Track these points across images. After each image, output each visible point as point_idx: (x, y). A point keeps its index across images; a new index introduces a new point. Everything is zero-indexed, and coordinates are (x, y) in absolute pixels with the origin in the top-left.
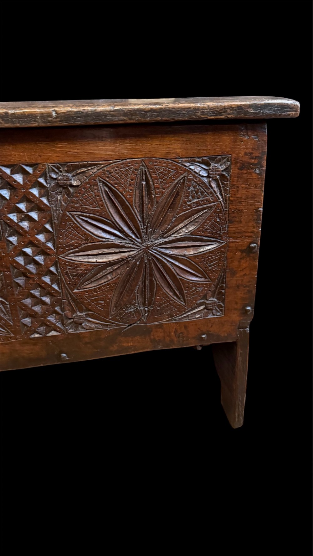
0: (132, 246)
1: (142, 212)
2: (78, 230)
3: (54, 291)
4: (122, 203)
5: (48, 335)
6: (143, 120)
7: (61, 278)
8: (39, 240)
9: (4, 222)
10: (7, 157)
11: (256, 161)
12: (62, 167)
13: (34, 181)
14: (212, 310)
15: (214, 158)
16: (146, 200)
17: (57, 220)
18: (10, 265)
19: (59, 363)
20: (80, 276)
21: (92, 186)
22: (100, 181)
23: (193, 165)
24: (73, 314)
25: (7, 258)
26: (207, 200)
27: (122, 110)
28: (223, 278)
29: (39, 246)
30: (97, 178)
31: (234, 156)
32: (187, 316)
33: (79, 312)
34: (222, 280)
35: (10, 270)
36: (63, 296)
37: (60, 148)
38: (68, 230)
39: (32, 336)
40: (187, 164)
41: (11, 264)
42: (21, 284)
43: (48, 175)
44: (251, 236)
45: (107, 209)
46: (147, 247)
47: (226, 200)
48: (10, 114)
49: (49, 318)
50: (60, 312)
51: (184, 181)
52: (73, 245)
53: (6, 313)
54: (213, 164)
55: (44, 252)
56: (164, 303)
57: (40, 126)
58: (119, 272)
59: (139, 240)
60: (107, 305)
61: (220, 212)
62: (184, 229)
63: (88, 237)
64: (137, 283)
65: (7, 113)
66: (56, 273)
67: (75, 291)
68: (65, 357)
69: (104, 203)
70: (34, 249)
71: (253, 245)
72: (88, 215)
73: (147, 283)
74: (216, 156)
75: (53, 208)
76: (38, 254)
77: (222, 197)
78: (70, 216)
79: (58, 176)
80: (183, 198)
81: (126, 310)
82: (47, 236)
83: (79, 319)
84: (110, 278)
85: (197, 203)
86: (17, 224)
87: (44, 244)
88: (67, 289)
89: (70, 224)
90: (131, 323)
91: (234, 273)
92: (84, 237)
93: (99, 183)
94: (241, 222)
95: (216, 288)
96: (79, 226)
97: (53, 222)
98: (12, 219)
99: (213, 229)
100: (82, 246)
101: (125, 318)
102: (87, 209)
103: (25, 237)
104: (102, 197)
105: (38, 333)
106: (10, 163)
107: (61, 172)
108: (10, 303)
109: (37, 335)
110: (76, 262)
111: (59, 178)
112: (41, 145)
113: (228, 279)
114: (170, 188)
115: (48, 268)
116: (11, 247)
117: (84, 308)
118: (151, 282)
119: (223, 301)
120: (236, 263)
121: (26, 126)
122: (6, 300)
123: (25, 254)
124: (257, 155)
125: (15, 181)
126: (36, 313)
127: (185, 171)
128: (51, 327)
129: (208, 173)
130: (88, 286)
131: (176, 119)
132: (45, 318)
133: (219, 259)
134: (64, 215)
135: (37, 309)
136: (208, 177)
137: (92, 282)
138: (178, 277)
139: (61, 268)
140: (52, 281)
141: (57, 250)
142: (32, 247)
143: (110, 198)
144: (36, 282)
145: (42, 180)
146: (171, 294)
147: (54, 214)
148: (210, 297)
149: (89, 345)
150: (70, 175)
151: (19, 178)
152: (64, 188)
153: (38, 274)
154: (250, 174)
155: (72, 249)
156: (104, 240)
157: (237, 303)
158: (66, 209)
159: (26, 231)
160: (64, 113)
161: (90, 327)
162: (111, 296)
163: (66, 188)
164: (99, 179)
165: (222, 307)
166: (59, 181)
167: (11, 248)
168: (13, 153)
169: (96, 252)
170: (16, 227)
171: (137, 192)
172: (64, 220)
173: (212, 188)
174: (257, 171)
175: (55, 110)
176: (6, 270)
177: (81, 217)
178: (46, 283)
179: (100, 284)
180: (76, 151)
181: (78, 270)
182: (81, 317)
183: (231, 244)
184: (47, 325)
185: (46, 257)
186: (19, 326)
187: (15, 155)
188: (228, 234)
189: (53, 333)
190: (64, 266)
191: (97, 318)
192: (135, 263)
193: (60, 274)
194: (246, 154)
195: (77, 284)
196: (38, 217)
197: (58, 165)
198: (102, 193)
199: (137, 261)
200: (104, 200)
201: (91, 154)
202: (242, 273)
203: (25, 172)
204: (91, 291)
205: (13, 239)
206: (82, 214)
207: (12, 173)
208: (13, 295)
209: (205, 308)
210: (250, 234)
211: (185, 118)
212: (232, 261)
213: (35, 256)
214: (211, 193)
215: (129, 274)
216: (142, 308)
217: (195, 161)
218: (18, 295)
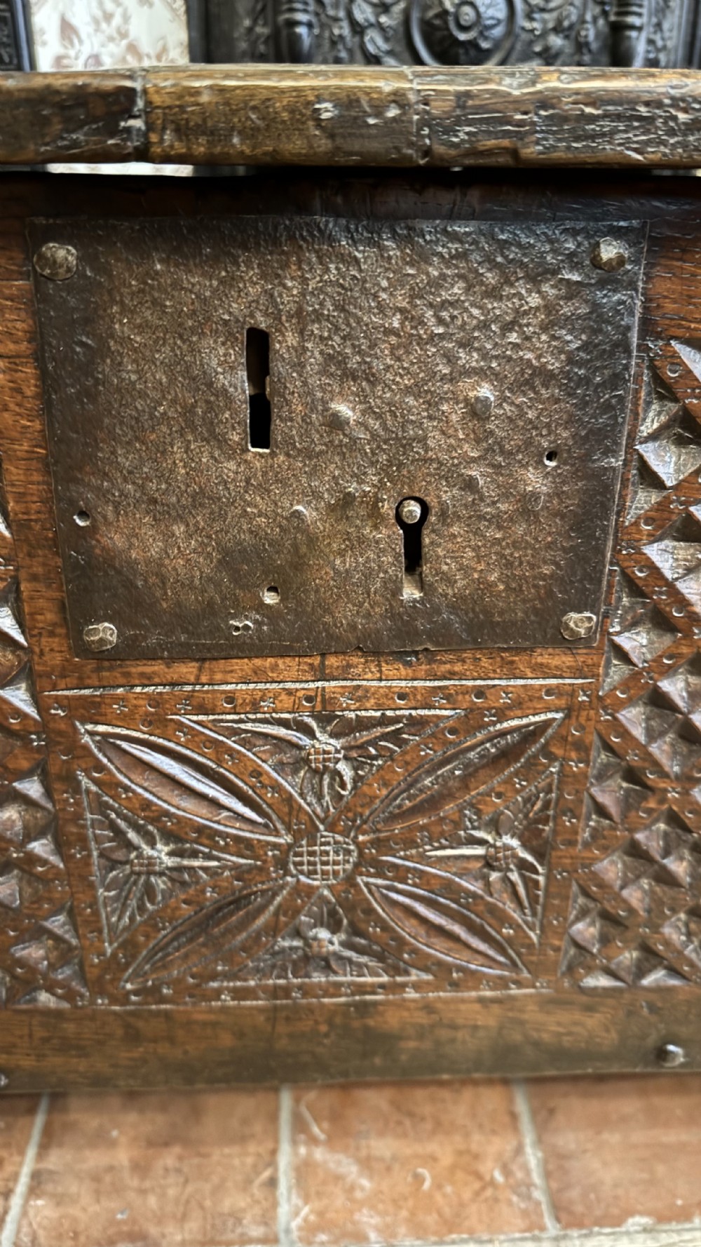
5: (642, 983)
9: (624, 574)
18: (595, 738)
25: (592, 712)
35: (588, 755)
39: (591, 982)
41: (599, 734)
42: (611, 808)
49: (666, 930)
53: (526, 903)
68: (676, 1055)
86: (671, 585)
98: (659, 564)
103: (684, 638)
105: (612, 975)
108: (550, 870)
109: (604, 982)
116: (617, 672)
122: (540, 856)
123: (659, 701)
126: (631, 911)
128: (658, 957)
132: (656, 928)
135: (634, 896)
142: (692, 673)
144: (666, 806)
153: (684, 778)
167: (616, 678)
170: (664, 597)
176: (573, 755)
184: (650, 952)
186: (557, 947)
189: (659, 977)
205: (636, 642)
208: (572, 842)
213: (694, 708)
218: (587, 846)
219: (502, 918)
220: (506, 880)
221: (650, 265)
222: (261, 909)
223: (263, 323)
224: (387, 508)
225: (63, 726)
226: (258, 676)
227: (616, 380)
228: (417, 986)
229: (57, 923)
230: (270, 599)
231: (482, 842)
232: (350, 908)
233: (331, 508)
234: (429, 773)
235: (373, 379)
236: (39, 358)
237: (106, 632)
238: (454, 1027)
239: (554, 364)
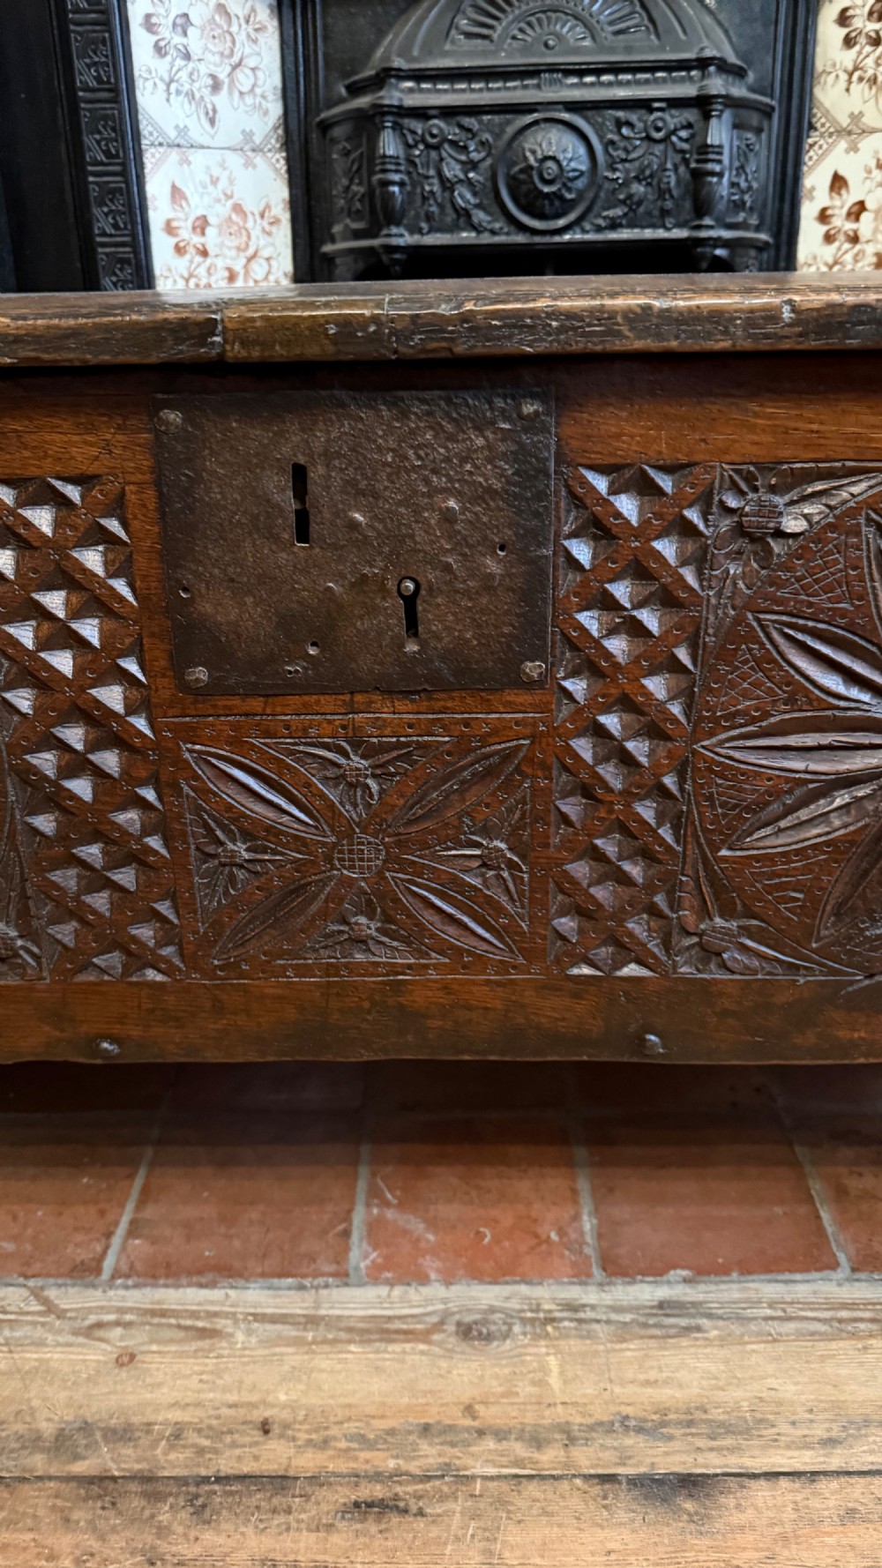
2: (770, 670)
3: (660, 846)
5: (620, 973)
7: (689, 811)
8: (648, 694)
9: (563, 634)
10: (610, 441)
12: (762, 475)
13: (671, 518)
17: (715, 635)
18: (555, 760)
19: (635, 1060)
20: (748, 809)
21: (843, 537)
22: (869, 520)
24: (701, 920)
25: (550, 740)
29: (646, 709)
30: (863, 513)
33: (722, 916)
35: (551, 773)
36: (684, 863)
37: (769, 419)
38: (739, 668)
39: (575, 971)
41: (557, 757)
42: (574, 818)
43: (717, 499)
45: (874, 610)
48: (655, 310)
49: (630, 926)
50: (667, 911)
52: (745, 713)
53: (516, 897)
55: (655, 731)
57: (738, 348)
58: (869, 807)
60: (811, 907)
63: (799, 692)
66: (678, 795)
67: (724, 852)
68: (655, 1044)
69: (870, 590)
70: (628, 718)
72: (810, 624)
75: (708, 600)
76: (636, 735)
78: (755, 624)
79: (743, 503)
81: (867, 929)
82: (673, 683)
83: (716, 938)
84: (836, 823)
86: (597, 643)
87: (661, 705)
88: (699, 845)
89: (750, 650)
90: (875, 971)
92: (785, 692)
93: (864, 529)
96: (778, 658)
97: (701, 641)
98: (588, 627)
100: (772, 720)
101: (860, 954)
102: (810, 605)
103: (612, 681)
104: (866, 570)
105: (592, 965)
106: (612, 461)
107: (755, 490)
108: (531, 869)
109: (586, 970)
110: (742, 766)
111: (747, 509)
112: (714, 408)
115: (658, 776)
116: (566, 710)
117: (739, 907)
121: (697, 348)
122: (523, 857)
123: (600, 732)
125: (618, 515)
126: (600, 906)
128: (627, 950)
130: (767, 843)
132: (621, 923)
134: (740, 620)
135: (601, 893)
137: (781, 830)
139: (694, 781)
140: (660, 816)
141: (696, 725)
142: (624, 711)
144: (614, 816)
145: (693, 515)
147: (707, 619)
149: (731, 1021)
150: (780, 500)
151: (627, 506)
152: (753, 539)
153: (625, 792)
155: (742, 726)
156: (842, 704)
158: (750, 606)
159: (617, 666)
160: (817, 310)
161: (748, 968)
162: (829, 881)
163: (759, 540)
164: (868, 514)
166: (744, 519)
167: (567, 713)
168: (628, 429)
169: (811, 739)
170: (594, 651)
172: (736, 634)
175: (790, 302)
176: (540, 773)
177: (786, 630)
178: (644, 822)
179: (803, 841)
180: (815, 427)
181: (745, 791)
182: (726, 934)
184: (620, 945)
185: (658, 746)
186: (544, 938)
187: (632, 437)
189: (631, 970)
190: (706, 774)
191: (772, 942)
193: (689, 800)
195: (731, 835)
196: (660, 626)
197: (752, 469)
198: (869, 557)
200: (872, 580)
201: (858, 437)
203: (645, 488)
204: (770, 859)
205: (577, 687)
206: (794, 620)
207: (614, 490)
208: (547, 846)
213: (628, 739)
218: (558, 849)
219: (499, 910)
220: (499, 877)
221: (559, 416)
222: (315, 897)
223: (302, 460)
224: (391, 584)
225: (171, 745)
226: (307, 709)
227: (541, 496)
228: (436, 967)
229: (164, 908)
230: (312, 651)
231: (477, 845)
232: (382, 897)
233: (353, 585)
234: (435, 788)
235: (376, 496)
236: (158, 484)
237: (201, 674)
238: (469, 1008)
239: (497, 485)
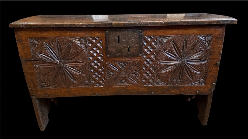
0: (178, 60)
1: (183, 50)
2: (163, 55)
3: (153, 72)
4: (177, 47)
6: (188, 24)
7: (155, 69)
8: (151, 57)
9: (143, 51)
11: (221, 37)
13: (153, 41)
14: (201, 83)
15: (207, 35)
16: (185, 47)
17: (158, 52)
19: (150, 95)
20: (161, 68)
21: (169, 42)
23: (201, 37)
24: (157, 80)
26: (204, 48)
27: (183, 22)
28: (207, 73)
31: (214, 35)
32: (193, 84)
33: (159, 79)
34: (206, 73)
35: (142, 65)
36: (155, 74)
37: (162, 32)
38: (160, 55)
39: (144, 85)
40: (199, 37)
41: (143, 63)
42: (144, 69)
43: (157, 39)
44: (217, 60)
45: (172, 49)
46: (183, 61)
47: (210, 48)
50: (154, 79)
51: (197, 42)
52: (161, 59)
53: (138, 78)
54: (207, 37)
55: (152, 60)
56: (186, 79)
57: (159, 26)
58: (173, 68)
59: (181, 59)
60: (167, 78)
61: (208, 52)
62: (196, 56)
63: (166, 57)
64: (178, 72)
65: (151, 22)
66: (154, 67)
67: (159, 73)
68: (152, 93)
69: (172, 47)
70: (149, 59)
71: (217, 63)
72: (166, 50)
73: (181, 72)
74: (208, 35)
75: (157, 48)
76: (150, 61)
77: (209, 47)
80: (196, 46)
81: (173, 80)
82: (154, 56)
84: (170, 70)
85: (201, 48)
87: (153, 58)
89: (161, 53)
90: (174, 85)
91: (210, 71)
92: (164, 57)
93: (171, 42)
94: (214, 55)
95: (204, 76)
96: (163, 53)
97: (156, 52)
98: (145, 51)
99: (205, 57)
100: (163, 60)
101: (173, 83)
103: (148, 56)
105: (146, 84)
106: (148, 35)
107: (161, 38)
110: (160, 64)
111: (160, 40)
112: (157, 31)
113: (208, 73)
114: (193, 44)
115: (152, 65)
117: (161, 78)
118: (183, 72)
119: (206, 81)
120: (211, 68)
121: (155, 26)
122: (139, 74)
123: (147, 61)
124: (222, 35)
125: (148, 40)
126: (147, 78)
127: (198, 39)
128: (150, 83)
129: (205, 39)
130: (163, 72)
131: (198, 24)
132: (149, 80)
133: (206, 67)
135: (147, 77)
136: (205, 41)
138: (192, 71)
139: (156, 66)
140: (153, 69)
141: (156, 60)
143: (174, 46)
144: (148, 69)
145: (155, 40)
146: (188, 76)
147: (157, 50)
148: (201, 79)
149: (160, 90)
150: (163, 39)
152: (161, 42)
153: (149, 67)
154: (219, 40)
156: (170, 58)
157: (210, 82)
158: (161, 49)
159: (148, 54)
160: (166, 22)
161: (162, 85)
162: (169, 75)
163: (161, 43)
164: (172, 40)
165: (205, 82)
168: (149, 33)
169: (167, 61)
170: (146, 53)
171: (182, 44)
172: (160, 51)
173: (206, 44)
174: (221, 40)
175: (164, 22)
177: (164, 51)
178: (151, 70)
180: (166, 32)
181: (161, 66)
182: (159, 81)
183: (210, 62)
185: (152, 62)
186: (141, 82)
188: (210, 59)
189: (150, 85)
191: (164, 82)
192: (178, 66)
194: (218, 34)
195: (160, 71)
196: (152, 51)
197: (161, 36)
198: (172, 44)
199: (179, 65)
201: (170, 33)
202: (213, 72)
203: (151, 38)
205: (145, 56)
207: (148, 38)
209: (199, 82)
210: (217, 59)
211: (201, 24)
212: (210, 68)
214: (206, 46)
215: (176, 69)
216: (178, 80)
217: (201, 36)
218: (143, 73)
220: (137, 76)
221: (143, 31)
222: (118, 78)
223: (119, 35)
224: (127, 47)
227: (141, 39)
228: (130, 85)
229: (103, 79)
230: (119, 53)
231: (135, 72)
232: (125, 78)
233: (123, 47)
234: (131, 67)
235: (126, 39)
236: (105, 38)
237: (108, 55)
238: (134, 89)
239: (137, 38)
